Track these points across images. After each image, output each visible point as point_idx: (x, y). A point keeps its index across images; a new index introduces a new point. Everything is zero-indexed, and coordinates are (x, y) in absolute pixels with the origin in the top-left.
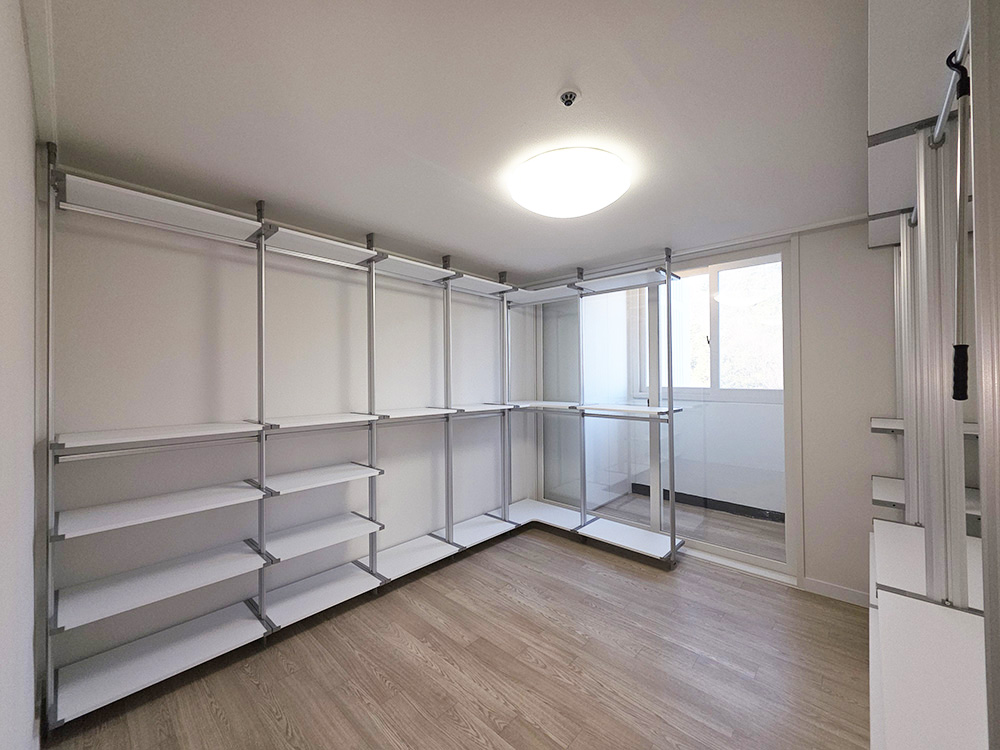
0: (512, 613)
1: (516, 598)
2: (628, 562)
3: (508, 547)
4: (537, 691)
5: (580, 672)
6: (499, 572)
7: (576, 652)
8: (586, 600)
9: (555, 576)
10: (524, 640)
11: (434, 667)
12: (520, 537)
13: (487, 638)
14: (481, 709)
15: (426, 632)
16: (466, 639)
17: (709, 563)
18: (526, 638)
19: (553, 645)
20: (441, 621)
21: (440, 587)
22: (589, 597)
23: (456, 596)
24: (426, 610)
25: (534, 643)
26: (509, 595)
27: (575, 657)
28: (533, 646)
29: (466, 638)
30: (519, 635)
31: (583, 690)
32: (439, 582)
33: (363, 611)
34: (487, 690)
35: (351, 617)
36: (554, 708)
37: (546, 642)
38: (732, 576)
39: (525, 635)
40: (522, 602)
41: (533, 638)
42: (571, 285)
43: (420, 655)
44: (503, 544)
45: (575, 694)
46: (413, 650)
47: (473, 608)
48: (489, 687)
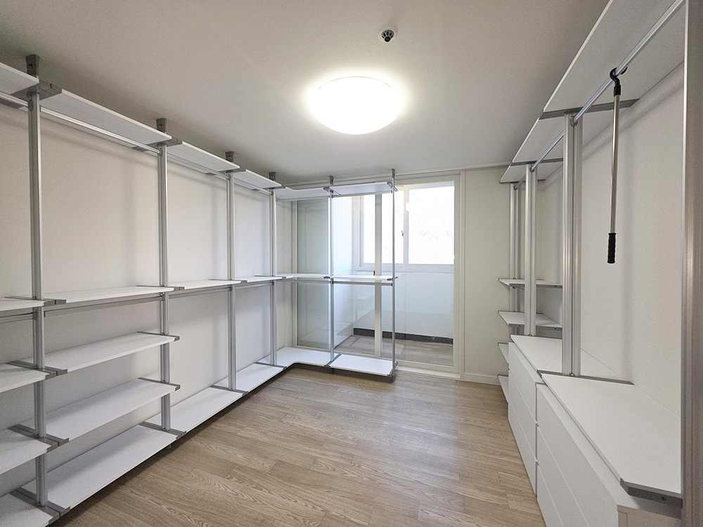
0: (298, 435)
1: (297, 423)
2: (366, 382)
3: (279, 385)
4: (334, 489)
5: (359, 466)
6: (277, 406)
7: (352, 452)
8: (348, 413)
9: (320, 401)
10: (313, 454)
11: (246, 497)
12: (286, 377)
13: (283, 460)
14: (295, 518)
15: (228, 470)
16: (266, 465)
17: (412, 373)
18: (314, 452)
19: (334, 452)
20: (239, 456)
21: (232, 429)
22: (348, 411)
23: (248, 433)
24: (224, 450)
25: (320, 454)
26: (291, 422)
27: (353, 456)
28: (321, 456)
29: (268, 465)
30: (308, 451)
31: (365, 479)
32: (229, 424)
33: (160, 466)
34: (296, 501)
35: (149, 475)
36: (350, 498)
37: (329, 451)
38: (426, 380)
39: (312, 449)
40: (302, 425)
41: (318, 451)
42: (326, 188)
43: (228, 491)
44: (274, 384)
45: (360, 483)
46: (222, 488)
47: (265, 439)
48: (297, 498)
